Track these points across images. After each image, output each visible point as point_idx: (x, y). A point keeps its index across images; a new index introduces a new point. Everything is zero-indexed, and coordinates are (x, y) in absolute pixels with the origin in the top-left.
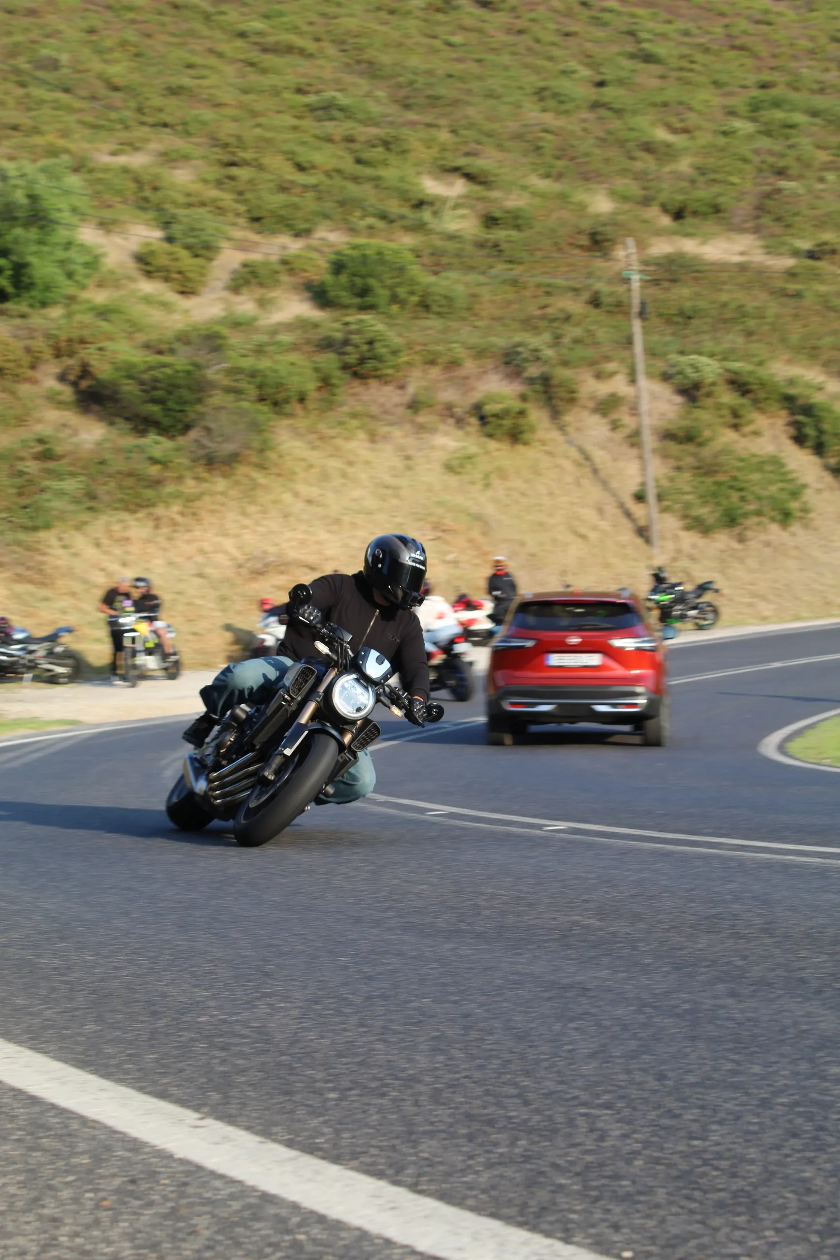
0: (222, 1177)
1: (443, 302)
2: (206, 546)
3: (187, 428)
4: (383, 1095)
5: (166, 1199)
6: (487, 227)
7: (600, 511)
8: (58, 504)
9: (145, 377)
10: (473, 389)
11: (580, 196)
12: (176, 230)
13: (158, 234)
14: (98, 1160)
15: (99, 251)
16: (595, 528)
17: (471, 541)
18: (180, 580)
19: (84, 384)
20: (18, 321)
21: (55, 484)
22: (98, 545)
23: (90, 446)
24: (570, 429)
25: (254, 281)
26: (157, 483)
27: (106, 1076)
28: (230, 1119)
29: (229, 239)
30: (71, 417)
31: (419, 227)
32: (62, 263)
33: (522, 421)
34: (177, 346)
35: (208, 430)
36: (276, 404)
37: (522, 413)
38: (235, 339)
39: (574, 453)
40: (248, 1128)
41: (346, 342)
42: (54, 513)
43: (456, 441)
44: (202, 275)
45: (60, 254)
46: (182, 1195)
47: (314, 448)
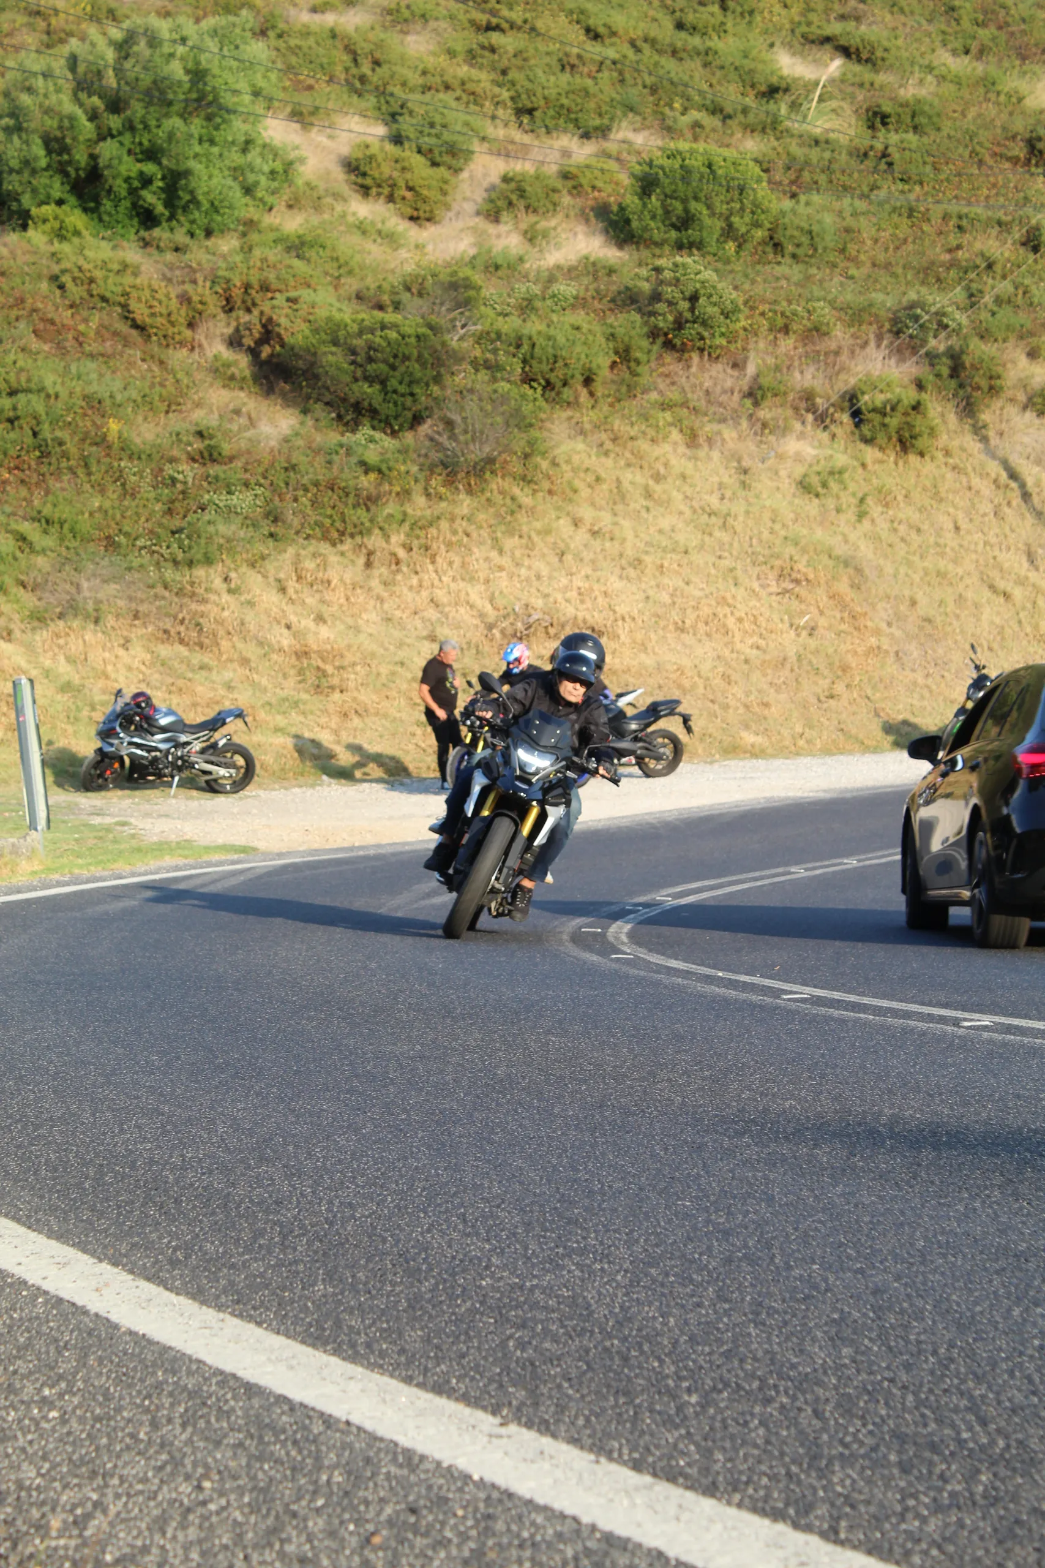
0: (545, 1509)
1: (805, 240)
2: (440, 595)
3: (417, 420)
4: (768, 1401)
5: (464, 1537)
6: (872, 127)
7: (1031, 558)
8: (222, 528)
9: (358, 342)
10: (842, 369)
11: (1012, 82)
12: (407, 125)
13: (381, 130)
14: (356, 1478)
15: (292, 155)
16: (1021, 582)
17: (832, 597)
18: (401, 645)
19: (266, 351)
20: (170, 256)
21: (221, 499)
22: (283, 590)
23: (273, 443)
24: (991, 434)
25: (521, 204)
26: (370, 501)
27: (354, 1358)
28: (545, 1428)
29: (484, 139)
30: (248, 401)
31: (771, 127)
32: (237, 172)
33: (918, 421)
34: (405, 297)
35: (449, 424)
36: (548, 385)
37: (916, 407)
38: (491, 289)
39: (994, 468)
40: (574, 1441)
41: (656, 297)
42: (221, 541)
43: (814, 447)
44: (444, 193)
45: (235, 157)
46: (488, 1532)
47: (606, 454)
